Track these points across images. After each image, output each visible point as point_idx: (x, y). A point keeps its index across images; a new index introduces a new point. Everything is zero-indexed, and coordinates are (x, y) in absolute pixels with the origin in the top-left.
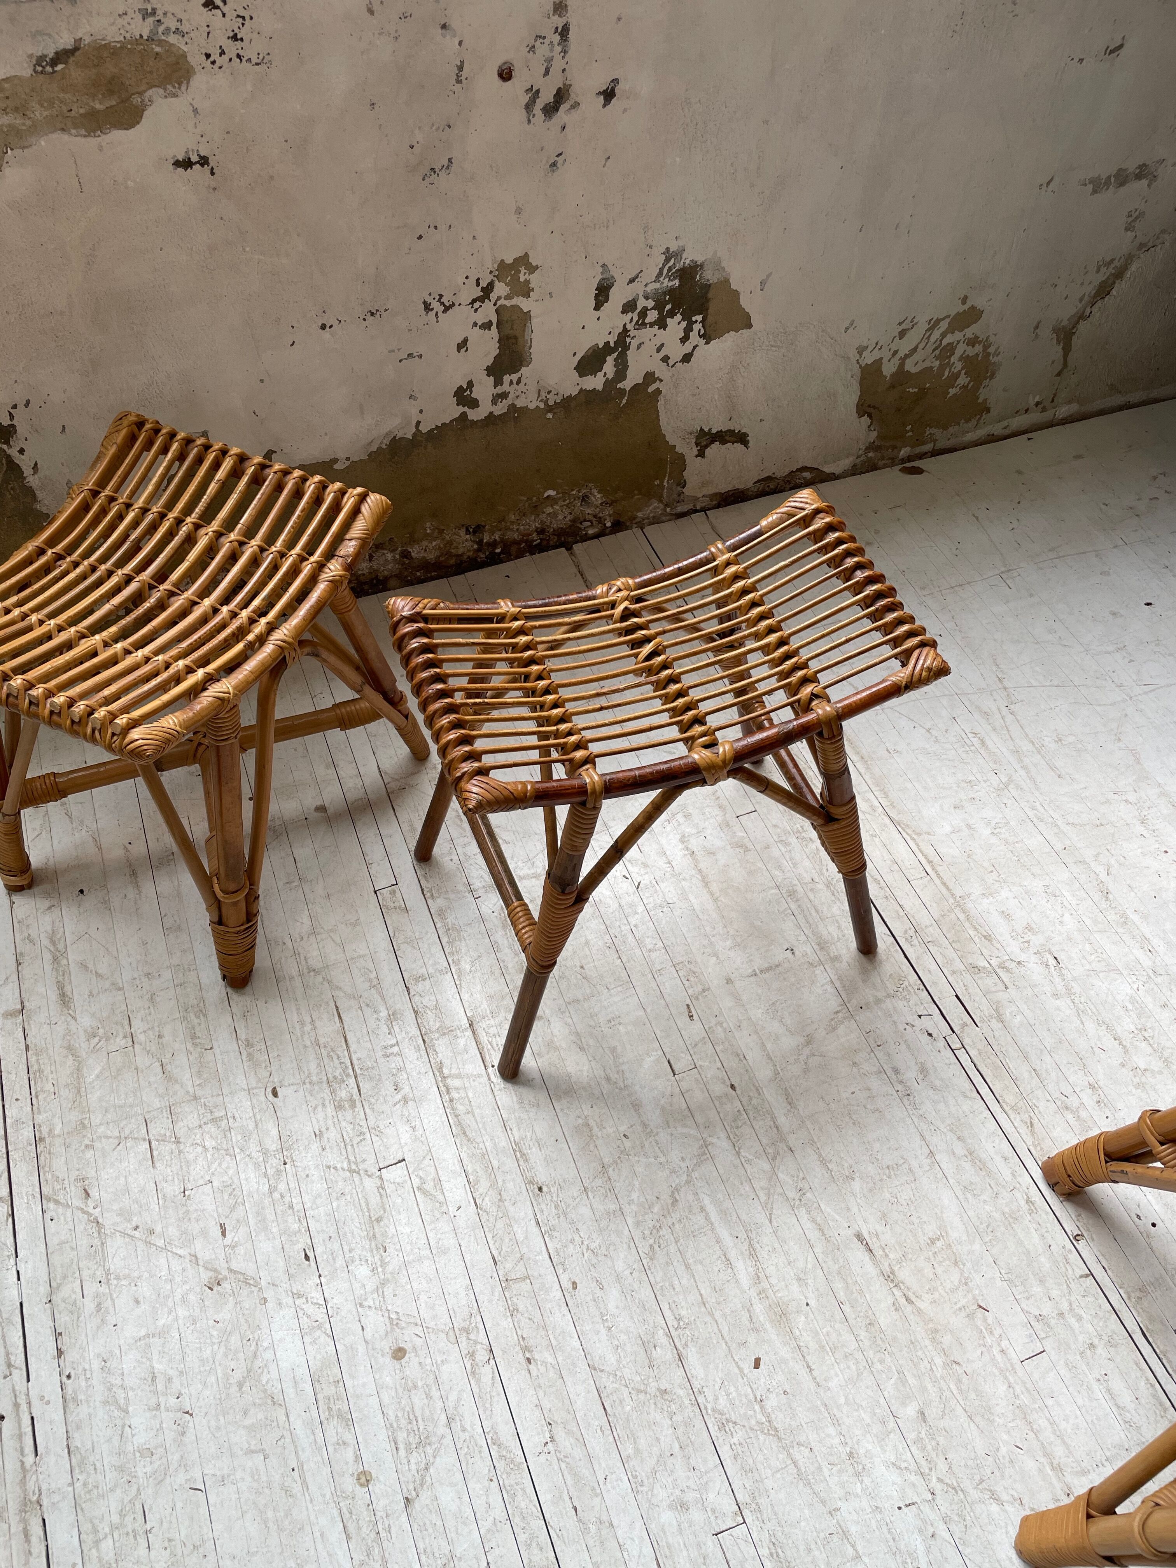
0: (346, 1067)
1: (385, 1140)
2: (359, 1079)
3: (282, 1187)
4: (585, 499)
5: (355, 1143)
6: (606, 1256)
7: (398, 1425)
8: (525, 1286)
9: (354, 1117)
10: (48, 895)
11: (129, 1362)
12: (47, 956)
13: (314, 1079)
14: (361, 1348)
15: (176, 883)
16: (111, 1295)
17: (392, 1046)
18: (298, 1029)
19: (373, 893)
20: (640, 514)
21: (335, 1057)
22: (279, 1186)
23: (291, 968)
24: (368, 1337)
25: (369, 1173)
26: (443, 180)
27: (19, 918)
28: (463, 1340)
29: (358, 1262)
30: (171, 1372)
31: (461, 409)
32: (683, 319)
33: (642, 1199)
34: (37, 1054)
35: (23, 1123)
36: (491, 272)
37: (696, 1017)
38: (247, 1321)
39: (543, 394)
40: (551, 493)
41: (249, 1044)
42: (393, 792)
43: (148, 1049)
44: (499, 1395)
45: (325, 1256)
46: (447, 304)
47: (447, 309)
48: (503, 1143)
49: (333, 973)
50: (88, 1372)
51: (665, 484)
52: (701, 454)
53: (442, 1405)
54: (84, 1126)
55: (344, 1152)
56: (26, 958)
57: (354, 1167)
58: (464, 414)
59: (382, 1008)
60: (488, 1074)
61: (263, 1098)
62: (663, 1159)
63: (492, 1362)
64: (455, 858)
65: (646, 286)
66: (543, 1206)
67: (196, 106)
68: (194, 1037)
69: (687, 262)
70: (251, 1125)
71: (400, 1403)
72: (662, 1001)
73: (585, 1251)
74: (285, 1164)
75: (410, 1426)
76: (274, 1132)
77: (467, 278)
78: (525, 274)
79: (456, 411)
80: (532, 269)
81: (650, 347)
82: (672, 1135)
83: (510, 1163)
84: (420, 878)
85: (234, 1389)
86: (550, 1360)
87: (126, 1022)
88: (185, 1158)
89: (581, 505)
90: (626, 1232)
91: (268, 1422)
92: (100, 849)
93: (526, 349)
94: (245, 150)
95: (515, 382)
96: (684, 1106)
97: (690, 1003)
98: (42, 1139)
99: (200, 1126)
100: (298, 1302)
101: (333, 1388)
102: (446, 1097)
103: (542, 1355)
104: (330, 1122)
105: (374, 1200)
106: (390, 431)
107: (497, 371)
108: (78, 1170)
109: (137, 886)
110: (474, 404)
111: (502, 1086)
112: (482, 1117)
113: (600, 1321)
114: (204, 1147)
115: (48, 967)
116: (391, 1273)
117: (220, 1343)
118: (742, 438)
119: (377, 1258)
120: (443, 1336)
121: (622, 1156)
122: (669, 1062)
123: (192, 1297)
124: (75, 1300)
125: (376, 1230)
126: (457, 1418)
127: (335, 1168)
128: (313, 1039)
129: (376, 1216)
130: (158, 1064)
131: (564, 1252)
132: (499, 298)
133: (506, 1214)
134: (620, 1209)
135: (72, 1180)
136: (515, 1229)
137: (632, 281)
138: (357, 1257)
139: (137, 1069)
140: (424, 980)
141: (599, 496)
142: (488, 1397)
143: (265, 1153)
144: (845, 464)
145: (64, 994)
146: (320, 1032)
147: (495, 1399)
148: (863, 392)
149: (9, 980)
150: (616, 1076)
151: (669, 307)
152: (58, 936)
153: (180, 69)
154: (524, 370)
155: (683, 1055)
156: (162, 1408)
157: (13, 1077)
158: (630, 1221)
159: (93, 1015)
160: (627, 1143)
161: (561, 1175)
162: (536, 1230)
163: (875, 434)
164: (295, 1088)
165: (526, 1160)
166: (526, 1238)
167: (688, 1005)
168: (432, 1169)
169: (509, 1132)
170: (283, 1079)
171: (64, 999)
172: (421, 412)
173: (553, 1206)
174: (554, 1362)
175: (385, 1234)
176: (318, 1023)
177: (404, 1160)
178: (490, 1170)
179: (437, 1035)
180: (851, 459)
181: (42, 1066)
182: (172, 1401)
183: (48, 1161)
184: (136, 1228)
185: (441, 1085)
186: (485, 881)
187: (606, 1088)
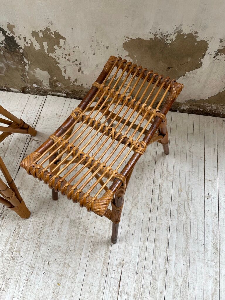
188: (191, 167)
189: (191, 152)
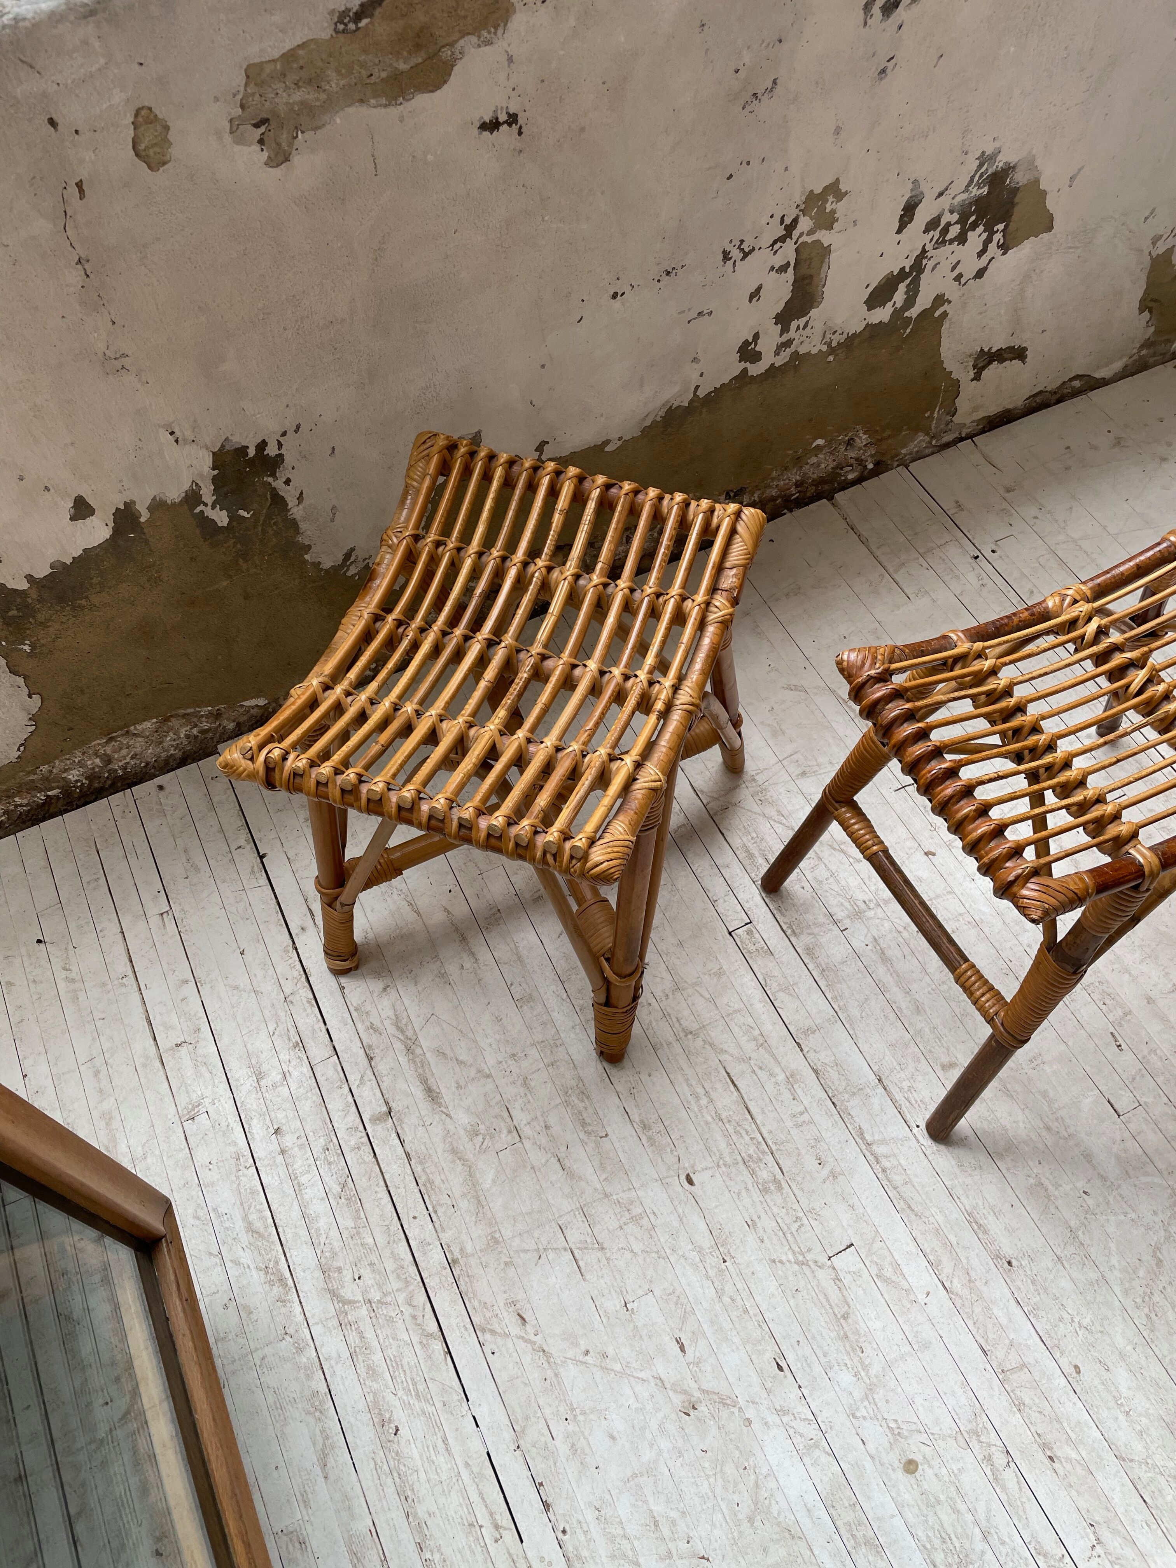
0: (759, 1143)
1: (826, 1224)
2: (777, 1156)
3: (729, 1289)
4: (850, 443)
5: (794, 1230)
6: (1101, 1332)
7: (933, 1547)
8: (1024, 1376)
9: (785, 1200)
10: (378, 974)
11: (624, 1507)
12: (398, 1046)
13: (728, 1159)
14: (868, 1465)
15: (512, 945)
16: (582, 1433)
17: (801, 1114)
18: (693, 1102)
19: (728, 935)
20: (904, 451)
21: (743, 1133)
22: (726, 1289)
23: (663, 1032)
24: (873, 1451)
25: (820, 1264)
26: (764, 108)
27: (355, 1005)
28: (974, 1443)
29: (836, 1367)
30: (674, 1514)
31: (743, 365)
32: (984, 231)
33: (1124, 1263)
34: (421, 1163)
35: (429, 1244)
36: (798, 206)
37: (1124, 1046)
38: (737, 1448)
39: (828, 336)
40: (820, 442)
41: (645, 1127)
42: (715, 814)
43: (538, 1143)
44: (1029, 1500)
45: (799, 1365)
46: (747, 250)
47: (746, 255)
48: (956, 1215)
49: (713, 1034)
50: (584, 1525)
51: (936, 415)
52: (977, 377)
53: (973, 1518)
54: (497, 1242)
55: (785, 1243)
56: (377, 1051)
57: (801, 1258)
58: (745, 370)
59: (778, 1070)
60: (915, 1136)
61: (680, 1189)
62: (1133, 1215)
63: (1012, 1464)
64: (806, 885)
65: (953, 198)
66: (1019, 1283)
67: (511, 53)
68: (584, 1124)
69: (1001, 165)
70: (676, 1223)
71: (927, 1521)
72: (1082, 1031)
73: (1078, 1329)
74: (725, 1261)
75: (944, 1546)
76: (702, 1226)
77: (772, 216)
78: (832, 203)
79: (737, 368)
80: (840, 196)
81: (945, 267)
82: (1135, 1186)
83: (969, 1237)
84: (775, 912)
85: (746, 1525)
86: (1074, 1455)
87: (506, 1114)
88: (615, 1266)
89: (846, 449)
90: (1117, 1303)
91: (791, 1558)
92: (419, 914)
93: (820, 288)
94: (558, 100)
95: (801, 327)
96: (1140, 1152)
97: (1113, 1030)
98: (455, 1261)
99: (621, 1228)
100: (785, 1419)
101: (851, 1513)
102: (877, 1168)
103: (1064, 1451)
104: (760, 1209)
105: (834, 1294)
106: (667, 402)
107: (784, 319)
108: (505, 1292)
109: (473, 954)
110: (756, 357)
111: (935, 1148)
112: (923, 1187)
113: (1116, 1407)
114: (632, 1251)
115: (403, 1059)
116: (877, 1377)
117: (715, 1475)
118: (1019, 354)
119: (856, 1360)
120: (951, 1442)
121: (1088, 1216)
122: (1109, 1102)
123: (671, 1427)
124: (546, 1443)
125: (846, 1329)
126: (993, 1531)
127: (781, 1262)
128: (713, 1113)
129: (842, 1313)
130: (554, 1160)
131: (1056, 1333)
132: (801, 235)
133: (981, 1297)
134: (1103, 1277)
135: (501, 1304)
136: (995, 1311)
137: (941, 194)
138: (834, 1361)
139: (533, 1168)
140: (814, 1032)
141: (864, 437)
142: (1019, 1504)
143: (700, 1251)
144: (1117, 366)
145: (429, 1088)
146: (719, 1105)
147: (1027, 1506)
148: (1151, 284)
149: (366, 1078)
150: (1056, 1124)
151: (973, 218)
152: (404, 1022)
153: (498, 9)
154: (814, 313)
155: (1122, 1092)
156: (675, 1557)
157: (402, 1191)
158: (1117, 1290)
159: (468, 1110)
160: (1090, 1201)
161: (1028, 1245)
162: (1018, 1310)
163: (1152, 329)
164: (710, 1172)
165: (985, 1232)
166: (1010, 1321)
167: (1112, 1033)
168: (886, 1252)
169: (957, 1201)
170: (695, 1164)
171: (432, 1095)
172: (702, 375)
173: (1029, 1281)
174: (1079, 1458)
175: (857, 1332)
176: (713, 1095)
177: (852, 1245)
178: (948, 1246)
179: (846, 1096)
180: (1125, 359)
181: (431, 1176)
182: (683, 1546)
183: (469, 1285)
184: (587, 1353)
185: (867, 1154)
186: (847, 909)
187: (1049, 1140)
188: (94, 1039)
189: (73, 981)
